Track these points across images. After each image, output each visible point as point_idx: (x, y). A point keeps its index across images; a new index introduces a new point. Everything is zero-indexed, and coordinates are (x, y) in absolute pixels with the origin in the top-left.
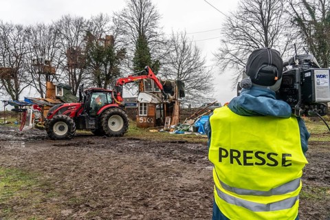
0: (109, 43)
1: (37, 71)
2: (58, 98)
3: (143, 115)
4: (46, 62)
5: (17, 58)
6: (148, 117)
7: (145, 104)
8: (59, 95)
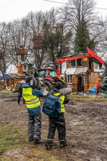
0: (59, 29)
1: (15, 53)
2: (24, 73)
3: (70, 83)
4: (20, 46)
5: (3, 45)
6: (73, 84)
7: (71, 76)
8: (25, 71)
